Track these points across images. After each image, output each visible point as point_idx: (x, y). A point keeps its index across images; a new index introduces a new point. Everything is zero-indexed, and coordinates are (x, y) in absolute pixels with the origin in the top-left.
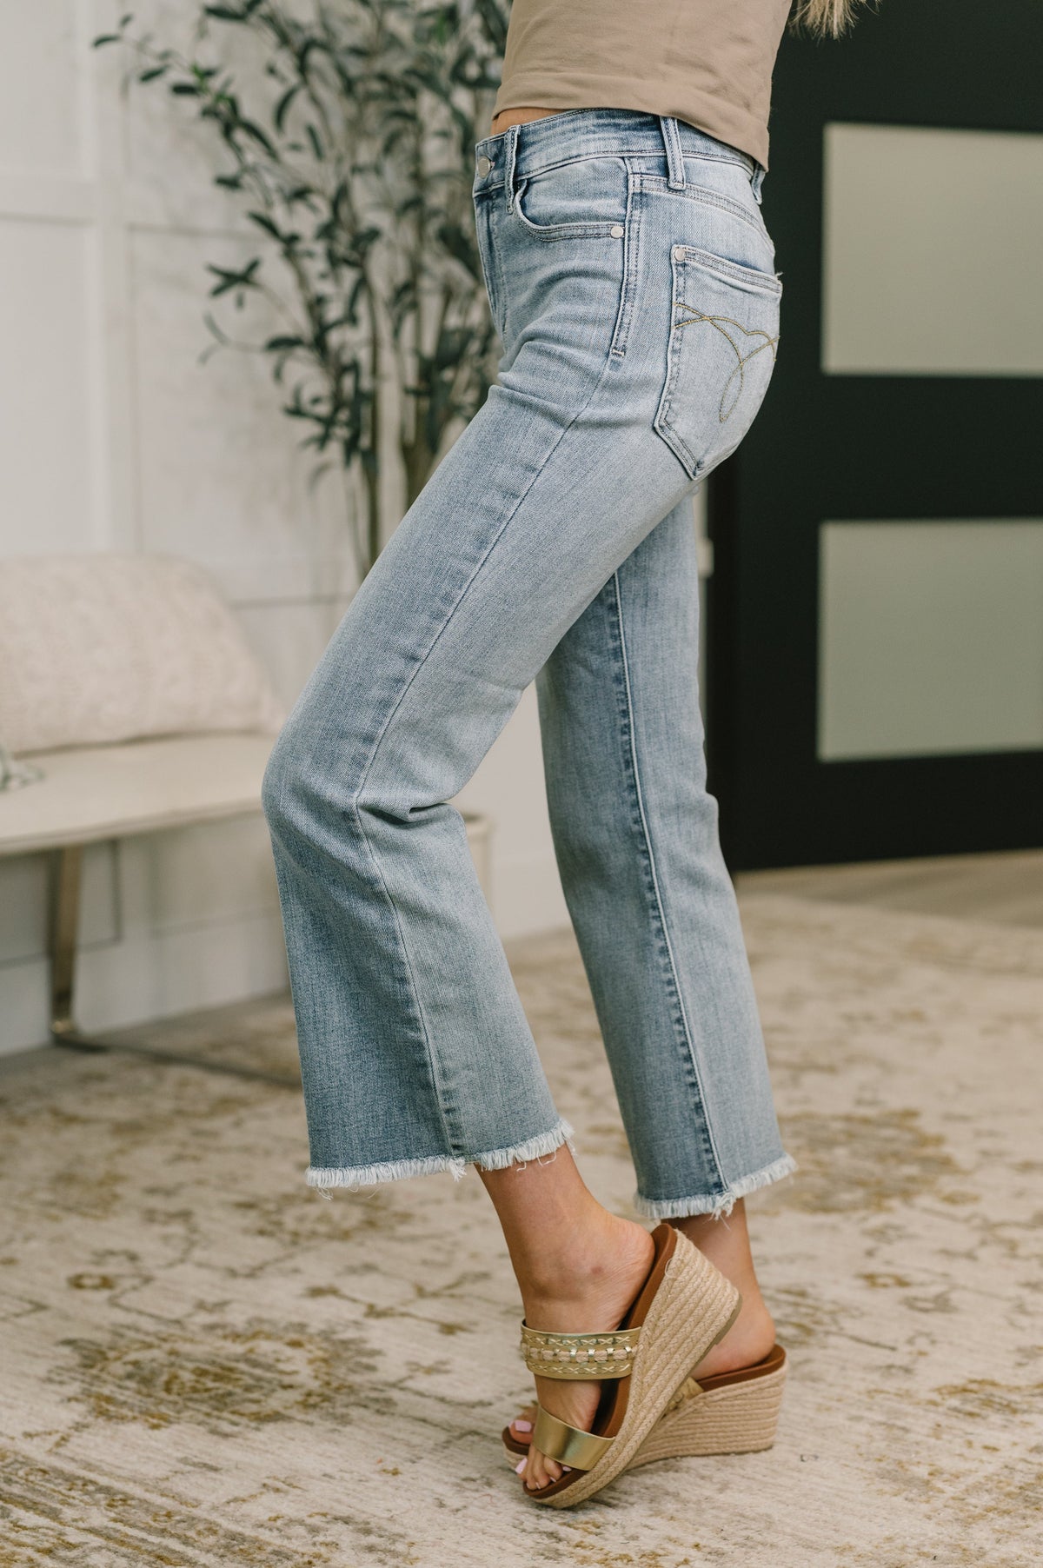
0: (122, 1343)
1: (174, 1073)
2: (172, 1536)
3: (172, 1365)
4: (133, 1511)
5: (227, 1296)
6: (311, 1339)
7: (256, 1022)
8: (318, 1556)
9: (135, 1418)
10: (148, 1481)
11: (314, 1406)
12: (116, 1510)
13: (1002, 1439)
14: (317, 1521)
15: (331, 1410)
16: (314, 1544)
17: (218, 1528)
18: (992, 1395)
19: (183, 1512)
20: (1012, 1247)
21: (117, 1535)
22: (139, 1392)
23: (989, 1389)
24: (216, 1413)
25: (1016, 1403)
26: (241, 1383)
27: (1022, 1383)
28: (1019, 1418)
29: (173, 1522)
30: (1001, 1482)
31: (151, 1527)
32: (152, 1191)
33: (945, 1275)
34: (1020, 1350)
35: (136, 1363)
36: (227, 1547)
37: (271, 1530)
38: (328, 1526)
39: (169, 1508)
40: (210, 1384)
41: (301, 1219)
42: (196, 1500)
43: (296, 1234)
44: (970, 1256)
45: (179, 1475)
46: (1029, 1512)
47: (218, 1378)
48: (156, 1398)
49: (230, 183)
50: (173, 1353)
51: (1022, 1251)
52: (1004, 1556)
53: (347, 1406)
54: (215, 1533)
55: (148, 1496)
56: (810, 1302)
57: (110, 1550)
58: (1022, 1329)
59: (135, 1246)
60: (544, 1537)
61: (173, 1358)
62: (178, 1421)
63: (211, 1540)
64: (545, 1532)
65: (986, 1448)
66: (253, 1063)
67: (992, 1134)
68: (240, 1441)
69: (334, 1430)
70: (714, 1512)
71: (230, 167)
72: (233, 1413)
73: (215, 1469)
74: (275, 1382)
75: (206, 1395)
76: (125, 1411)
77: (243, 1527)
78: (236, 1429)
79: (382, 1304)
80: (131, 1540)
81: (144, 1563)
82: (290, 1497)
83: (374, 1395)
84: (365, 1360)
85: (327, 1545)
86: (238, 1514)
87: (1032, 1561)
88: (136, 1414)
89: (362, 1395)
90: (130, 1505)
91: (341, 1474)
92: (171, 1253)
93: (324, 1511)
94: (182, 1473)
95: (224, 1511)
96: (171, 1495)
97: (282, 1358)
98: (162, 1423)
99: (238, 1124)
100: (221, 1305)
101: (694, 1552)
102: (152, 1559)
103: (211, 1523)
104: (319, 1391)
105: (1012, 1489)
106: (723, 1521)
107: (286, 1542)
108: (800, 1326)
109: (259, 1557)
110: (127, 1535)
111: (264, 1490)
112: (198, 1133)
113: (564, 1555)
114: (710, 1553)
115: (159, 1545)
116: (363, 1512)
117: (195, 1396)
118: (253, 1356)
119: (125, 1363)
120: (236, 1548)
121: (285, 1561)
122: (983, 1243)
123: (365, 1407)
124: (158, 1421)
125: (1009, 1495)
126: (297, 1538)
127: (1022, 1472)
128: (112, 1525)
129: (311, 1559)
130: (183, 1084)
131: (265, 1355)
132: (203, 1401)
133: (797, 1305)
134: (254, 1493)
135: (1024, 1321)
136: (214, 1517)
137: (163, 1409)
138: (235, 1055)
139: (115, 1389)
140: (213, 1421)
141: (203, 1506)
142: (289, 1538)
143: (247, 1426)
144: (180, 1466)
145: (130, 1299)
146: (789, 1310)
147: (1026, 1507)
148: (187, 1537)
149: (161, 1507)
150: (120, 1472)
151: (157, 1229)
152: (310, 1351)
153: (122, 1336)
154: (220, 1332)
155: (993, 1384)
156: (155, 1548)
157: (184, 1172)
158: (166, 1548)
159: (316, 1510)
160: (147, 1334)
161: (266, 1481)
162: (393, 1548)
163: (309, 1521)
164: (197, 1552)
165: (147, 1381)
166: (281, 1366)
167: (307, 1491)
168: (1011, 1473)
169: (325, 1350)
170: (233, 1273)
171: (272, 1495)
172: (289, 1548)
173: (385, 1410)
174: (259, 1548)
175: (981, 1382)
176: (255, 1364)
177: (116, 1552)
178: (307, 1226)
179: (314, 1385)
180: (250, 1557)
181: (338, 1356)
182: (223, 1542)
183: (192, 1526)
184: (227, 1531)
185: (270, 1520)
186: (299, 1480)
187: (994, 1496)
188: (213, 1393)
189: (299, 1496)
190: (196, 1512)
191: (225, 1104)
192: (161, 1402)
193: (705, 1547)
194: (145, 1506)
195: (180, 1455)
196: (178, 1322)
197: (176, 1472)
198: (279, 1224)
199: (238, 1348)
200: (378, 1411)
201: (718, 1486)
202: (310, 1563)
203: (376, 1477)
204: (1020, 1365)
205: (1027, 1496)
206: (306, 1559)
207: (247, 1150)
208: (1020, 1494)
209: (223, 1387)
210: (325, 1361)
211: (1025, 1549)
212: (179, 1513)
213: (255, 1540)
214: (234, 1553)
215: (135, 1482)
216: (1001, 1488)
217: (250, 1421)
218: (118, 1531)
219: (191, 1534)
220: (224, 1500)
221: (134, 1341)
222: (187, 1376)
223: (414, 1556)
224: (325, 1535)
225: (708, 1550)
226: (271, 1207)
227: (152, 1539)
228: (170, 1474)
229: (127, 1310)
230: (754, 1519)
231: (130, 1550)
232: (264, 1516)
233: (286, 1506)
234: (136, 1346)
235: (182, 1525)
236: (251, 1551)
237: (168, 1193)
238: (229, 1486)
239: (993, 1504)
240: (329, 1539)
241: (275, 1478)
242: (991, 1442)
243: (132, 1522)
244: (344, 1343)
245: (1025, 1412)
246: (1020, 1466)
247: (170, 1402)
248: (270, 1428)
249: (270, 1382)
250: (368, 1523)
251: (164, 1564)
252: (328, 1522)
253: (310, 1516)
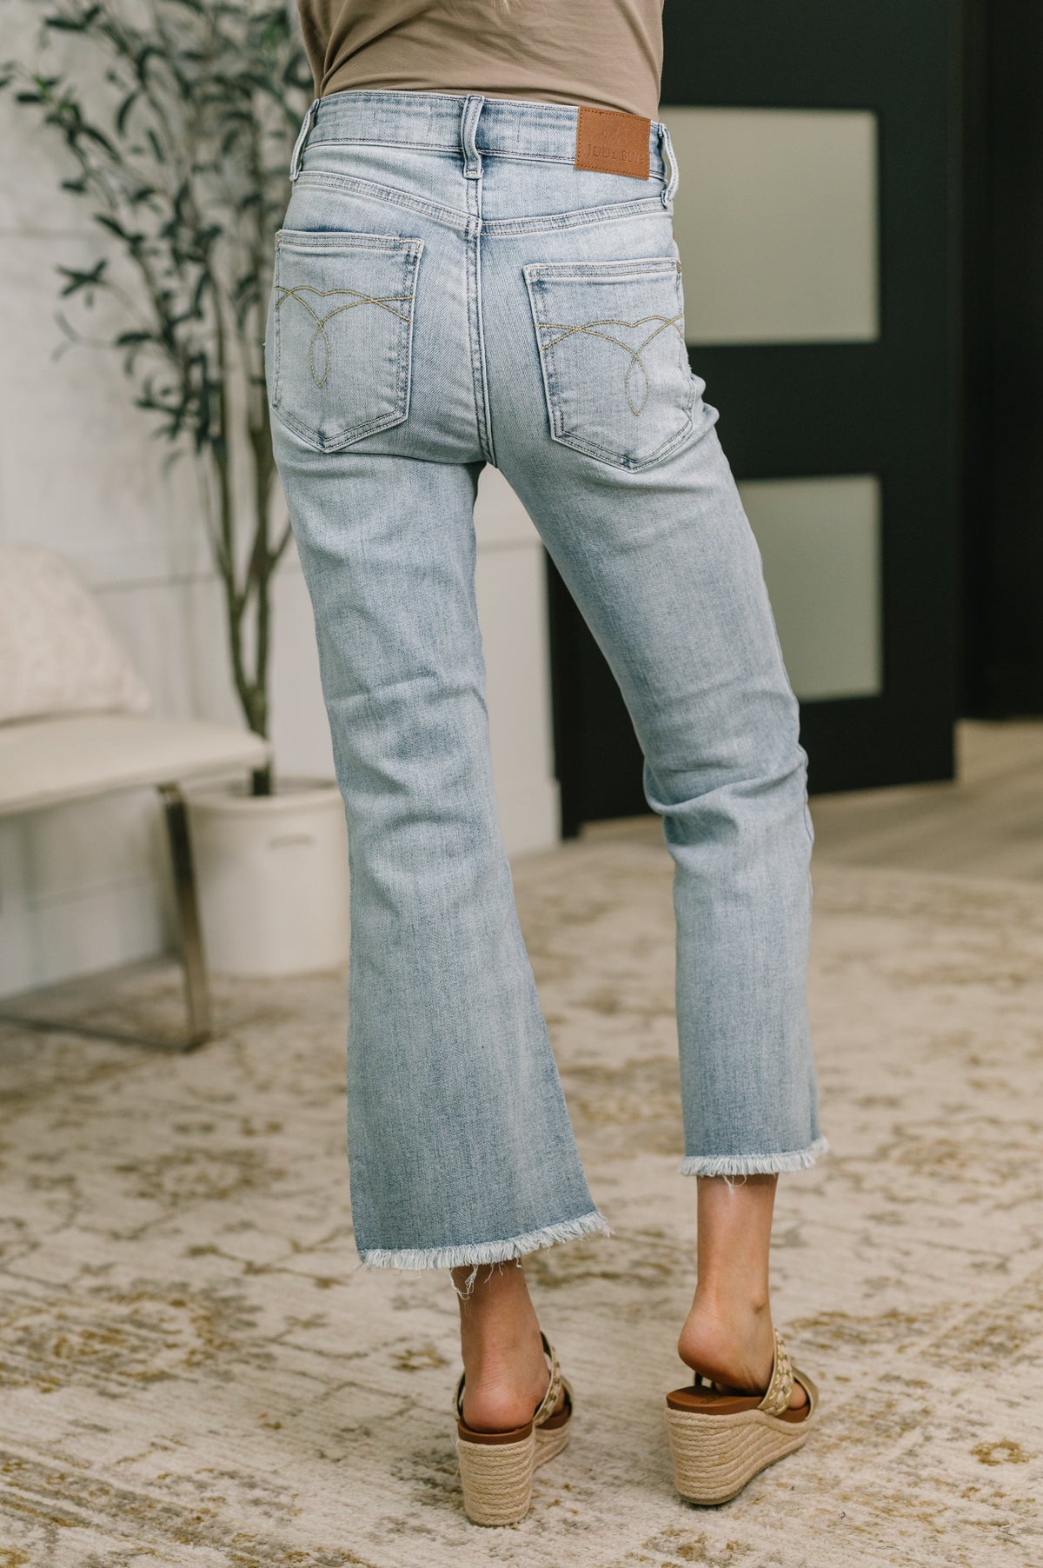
0: (12, 1309)
1: (54, 1041)
2: (66, 1497)
3: (60, 1329)
4: (28, 1474)
5: (112, 1259)
6: (193, 1297)
7: (131, 987)
8: (206, 1512)
9: (26, 1383)
10: (41, 1445)
11: (198, 1364)
12: (11, 1474)
13: (852, 1369)
14: (204, 1477)
15: (214, 1368)
16: (202, 1500)
17: (109, 1488)
18: (842, 1327)
19: (76, 1473)
20: (857, 1180)
21: (13, 1499)
22: (30, 1357)
23: (839, 1321)
24: (104, 1375)
25: (864, 1333)
26: (127, 1344)
27: (870, 1313)
28: (867, 1348)
29: (66, 1484)
30: (852, 1411)
31: (45, 1490)
32: (36, 1158)
33: (795, 1211)
34: (868, 1282)
35: (26, 1329)
36: (119, 1507)
37: (160, 1487)
38: (215, 1482)
39: (63, 1471)
40: (98, 1346)
41: (180, 1180)
42: (88, 1461)
43: (175, 1196)
44: (818, 1191)
45: (71, 1438)
46: (880, 1440)
47: (105, 1340)
48: (47, 1362)
49: (76, 187)
50: (61, 1317)
51: (867, 1185)
52: (858, 1484)
53: (229, 1362)
54: (106, 1493)
55: (41, 1459)
56: (666, 1242)
57: (6, 1514)
58: (869, 1261)
59: (21, 1214)
60: (421, 1483)
61: (61, 1323)
62: (68, 1384)
63: (104, 1500)
64: (422, 1479)
65: (838, 1378)
66: (129, 1028)
67: (836, 1071)
68: (128, 1401)
69: (217, 1387)
70: (582, 1453)
71: (74, 172)
72: (121, 1374)
73: (105, 1430)
74: (160, 1342)
75: (93, 1358)
76: (17, 1377)
77: (134, 1486)
78: (124, 1390)
79: (260, 1260)
80: (26, 1503)
81: (40, 1526)
82: (177, 1455)
83: (255, 1350)
84: (246, 1317)
85: (214, 1500)
86: (128, 1473)
87: (885, 1487)
88: (28, 1379)
89: (244, 1351)
90: (24, 1469)
91: (226, 1430)
92: (57, 1219)
93: (210, 1467)
94: (74, 1436)
95: (115, 1471)
96: (64, 1457)
97: (166, 1317)
98: (53, 1386)
99: (116, 1089)
100: (105, 1269)
101: (564, 1493)
102: (48, 1521)
103: (102, 1483)
104: (203, 1348)
105: (864, 1418)
106: (591, 1461)
107: (175, 1499)
108: (659, 1267)
109: (150, 1515)
110: (22, 1499)
111: (153, 1449)
112: (78, 1099)
113: (441, 1500)
114: (580, 1493)
115: (54, 1508)
116: (248, 1466)
117: (85, 1358)
118: (137, 1317)
119: (16, 1329)
120: (128, 1507)
121: (175, 1517)
122: (830, 1178)
123: (247, 1362)
124: (49, 1385)
125: (861, 1423)
126: (185, 1494)
127: (872, 1400)
128: (8, 1489)
129: (200, 1515)
130: (63, 1051)
131: (149, 1315)
132: (91, 1364)
133: (654, 1246)
134: (142, 1452)
135: (870, 1253)
136: (106, 1477)
137: (54, 1373)
138: (111, 1021)
139: (7, 1355)
140: (102, 1383)
141: (95, 1467)
142: (178, 1495)
143: (135, 1387)
144: (72, 1429)
145: (19, 1266)
146: (647, 1251)
147: (878, 1435)
148: (80, 1499)
149: (55, 1470)
150: (14, 1437)
151: (43, 1195)
152: (192, 1310)
153: (11, 1302)
154: (105, 1295)
155: (843, 1316)
156: (50, 1510)
157: (65, 1138)
158: (61, 1510)
159: (203, 1467)
160: (36, 1299)
161: (154, 1440)
162: (277, 1500)
163: (197, 1477)
164: (90, 1512)
165: (37, 1346)
166: (165, 1326)
167: (192, 1448)
168: (862, 1402)
169: (207, 1308)
170: (116, 1236)
171: (161, 1454)
172: (178, 1505)
173: (265, 1365)
174: (150, 1506)
175: (832, 1315)
176: (140, 1325)
177: (12, 1516)
178: (184, 1188)
179: (198, 1343)
180: (141, 1515)
181: (219, 1314)
182: (115, 1501)
183: (84, 1487)
184: (118, 1490)
185: (159, 1477)
186: (186, 1438)
187: (847, 1425)
188: (101, 1355)
189: (185, 1453)
190: (88, 1473)
191: (103, 1070)
192: (51, 1366)
193: (574, 1487)
194: (39, 1469)
195: (71, 1417)
196: (65, 1287)
197: (68, 1435)
198: (159, 1186)
199: (123, 1310)
200: (260, 1368)
201: (586, 1427)
202: (199, 1518)
203: (259, 1431)
204: (867, 1296)
205: (878, 1424)
206: (195, 1515)
207: (126, 1114)
208: (872, 1422)
209: (110, 1349)
210: (207, 1319)
211: (878, 1476)
212: (72, 1475)
213: (145, 1498)
214: (125, 1512)
215: (28, 1446)
216: (853, 1417)
217: (138, 1381)
218: (14, 1495)
219: (84, 1495)
220: (114, 1460)
221: (23, 1307)
222: (75, 1340)
223: (298, 1507)
224: (212, 1491)
225: (577, 1490)
226: (150, 1169)
227: (47, 1501)
228: (63, 1437)
229: (16, 1276)
230: (621, 1458)
231: (26, 1514)
232: (153, 1474)
233: (175, 1463)
234: (26, 1311)
235: (76, 1487)
236: (142, 1509)
237: (52, 1159)
238: (118, 1446)
239: (846, 1433)
240: (216, 1495)
241: (163, 1437)
242: (842, 1373)
243: (27, 1486)
244: (225, 1301)
245: (873, 1342)
246: (871, 1395)
247: (60, 1366)
248: (156, 1388)
249: (154, 1341)
250: (253, 1477)
251: (59, 1526)
252: (215, 1478)
253: (198, 1472)
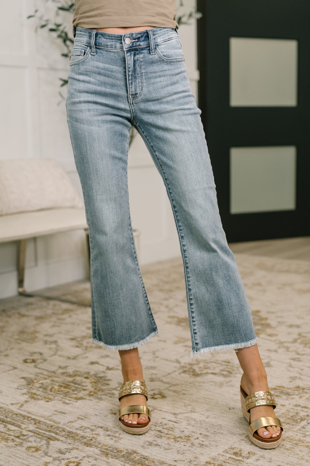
0: (38, 378)
1: (52, 303)
2: (52, 432)
3: (52, 384)
4: (42, 425)
5: (68, 364)
6: (91, 376)
7: (75, 288)
8: (94, 438)
9: (42, 399)
10: (46, 417)
11: (92, 395)
12: (37, 425)
13: (286, 402)
14: (93, 428)
15: (97, 396)
16: (92, 434)
17: (65, 430)
18: (283, 390)
19: (55, 425)
20: (287, 348)
21: (37, 432)
22: (43, 392)
24: (64, 397)
25: (290, 392)
26: (71, 389)
27: (291, 387)
28: (290, 397)
29: (53, 428)
30: (286, 415)
31: (46, 430)
32: (46, 335)
33: (269, 357)
34: (290, 377)
35: (42, 384)
36: (68, 435)
37: (80, 430)
38: (96, 429)
39: (52, 424)
40: (63, 389)
41: (88, 343)
42: (59, 422)
43: (86, 347)
44: (276, 351)
45: (54, 415)
46: (294, 424)
47: (65, 387)
48: (48, 393)
49: (65, 56)
50: (52, 381)
51: (290, 350)
52: (288, 436)
53: (101, 395)
54: (64, 431)
55: (46, 421)
56: (231, 364)
57: (35, 436)
58: (291, 371)
59: (41, 351)
60: (157, 432)
61: (52, 382)
62: (54, 400)
63: (64, 433)
64: (157, 430)
65: (282, 405)
66: (74, 299)
67: (281, 317)
68: (71, 405)
69: (98, 402)
70: (205, 424)
72: (69, 397)
73: (65, 413)
74: (81, 389)
75: (62, 392)
76: (39, 397)
77: (73, 429)
78: (70, 402)
79: (111, 366)
80: (41, 434)
81: (45, 440)
82: (85, 421)
83: (109, 392)
84: (106, 382)
85: (96, 434)
86: (71, 426)
87: (296, 437)
88: (42, 398)
89: (106, 392)
90: (41, 424)
91: (100, 414)
92: (52, 353)
93: (95, 425)
94: (55, 414)
95: (67, 425)
96: (52, 421)
97: (83, 382)
98: (49, 400)
99: (70, 316)
100: (66, 367)
101: (200, 436)
102: (47, 439)
103: (63, 428)
104: (94, 391)
105: (289, 417)
106: (208, 427)
107: (84, 434)
108: (228, 371)
109: (77, 438)
110: (40, 432)
111: (78, 419)
112: (59, 319)
113: (163, 437)
114: (204, 436)
115: (49, 435)
116: (106, 425)
117: (59, 393)
118: (75, 381)
119: (39, 384)
120: (71, 436)
121: (84, 439)
122: (279, 347)
123: (106, 395)
124: (48, 400)
125: (288, 418)
126: (88, 432)
127: (292, 412)
128: (36, 429)
129: (92, 438)
130: (55, 305)
131: (78, 381)
132: (61, 394)
133: (227, 365)
134: (75, 420)
135: (291, 369)
136: (64, 427)
137: (50, 396)
138: (69, 297)
139: (36, 391)
140: (64, 400)
141: (61, 424)
142: (85, 433)
143: (73, 401)
144: (55, 413)
145: (40, 366)
146: (225, 367)
147: (294, 422)
148: (57, 433)
149: (49, 424)
150: (38, 414)
151: (48, 346)
152: (91, 380)
153: (38, 376)
154: (65, 375)
155: (283, 387)
156: (48, 436)
157: (55, 330)
158: (51, 436)
159: (93, 425)
160: (45, 375)
161: (79, 416)
162: (115, 435)
163: (91, 428)
164: (60, 437)
165: (45, 389)
166: (83, 384)
167: (90, 419)
168: (289, 412)
169: (95, 379)
170: (69, 358)
171: (81, 420)
172: (85, 435)
173: (112, 396)
174: (77, 436)
175: (280, 387)
176: (76, 384)
177: (37, 437)
178: (89, 345)
179: (92, 389)
180: (74, 438)
181: (99, 381)
182: (67, 434)
183: (58, 429)
184: (68, 431)
185: (80, 427)
186: (88, 416)
187: (284, 419)
188: (64, 392)
189: (88, 420)
190: (59, 425)
191: (66, 311)
192: (49, 394)
193: (203, 434)
194: (45, 424)
195: (55, 409)
196: (54, 372)
197: (53, 414)
198: (82, 344)
199: (71, 379)
200: (110, 397)
201: (206, 417)
202: (91, 439)
203: (109, 415)
204: (291, 382)
205: (294, 419)
206: (90, 438)
207: (73, 324)
208: (292, 418)
209: (66, 390)
210: (95, 382)
211: (293, 434)
212: (54, 426)
213: (76, 433)
214: (70, 437)
215: (42, 417)
216: (286, 417)
217: (74, 399)
218: (37, 431)
219: (58, 432)
220: (67, 422)
221: (42, 377)
222: (56, 387)
223: (121, 437)
224: (95, 432)
226: (79, 339)
227: (47, 433)
228: (52, 415)
229: (40, 369)
230: (217, 426)
231: (41, 436)
232: (78, 426)
233: (85, 424)
234: (42, 379)
235: (55, 429)
236: (75, 436)
237: (51, 336)
238: (68, 418)
239: (284, 421)
240: (97, 433)
241: (81, 416)
242: (283, 404)
243: (41, 428)
244: (100, 377)
245: (292, 395)
246: (291, 410)
247: (52, 394)
248: (80, 402)
249: (79, 388)
250: (108, 428)
251: (50, 440)
252: (96, 428)
253: (91, 426)
